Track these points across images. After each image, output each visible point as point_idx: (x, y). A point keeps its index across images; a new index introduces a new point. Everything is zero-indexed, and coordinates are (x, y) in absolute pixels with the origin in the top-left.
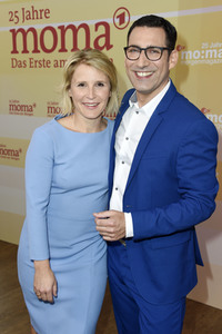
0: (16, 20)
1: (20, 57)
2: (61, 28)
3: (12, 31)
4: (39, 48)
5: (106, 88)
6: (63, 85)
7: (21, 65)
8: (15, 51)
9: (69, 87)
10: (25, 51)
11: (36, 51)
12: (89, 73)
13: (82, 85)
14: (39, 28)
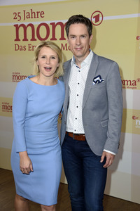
0: (19, 18)
1: (22, 43)
2: (53, 24)
3: (16, 26)
4: (36, 37)
5: (56, 60)
6: (35, 58)
7: (22, 48)
8: (17, 39)
9: (37, 59)
10: (25, 39)
11: (33, 39)
12: (48, 52)
13: (44, 57)
14: (36, 24)
